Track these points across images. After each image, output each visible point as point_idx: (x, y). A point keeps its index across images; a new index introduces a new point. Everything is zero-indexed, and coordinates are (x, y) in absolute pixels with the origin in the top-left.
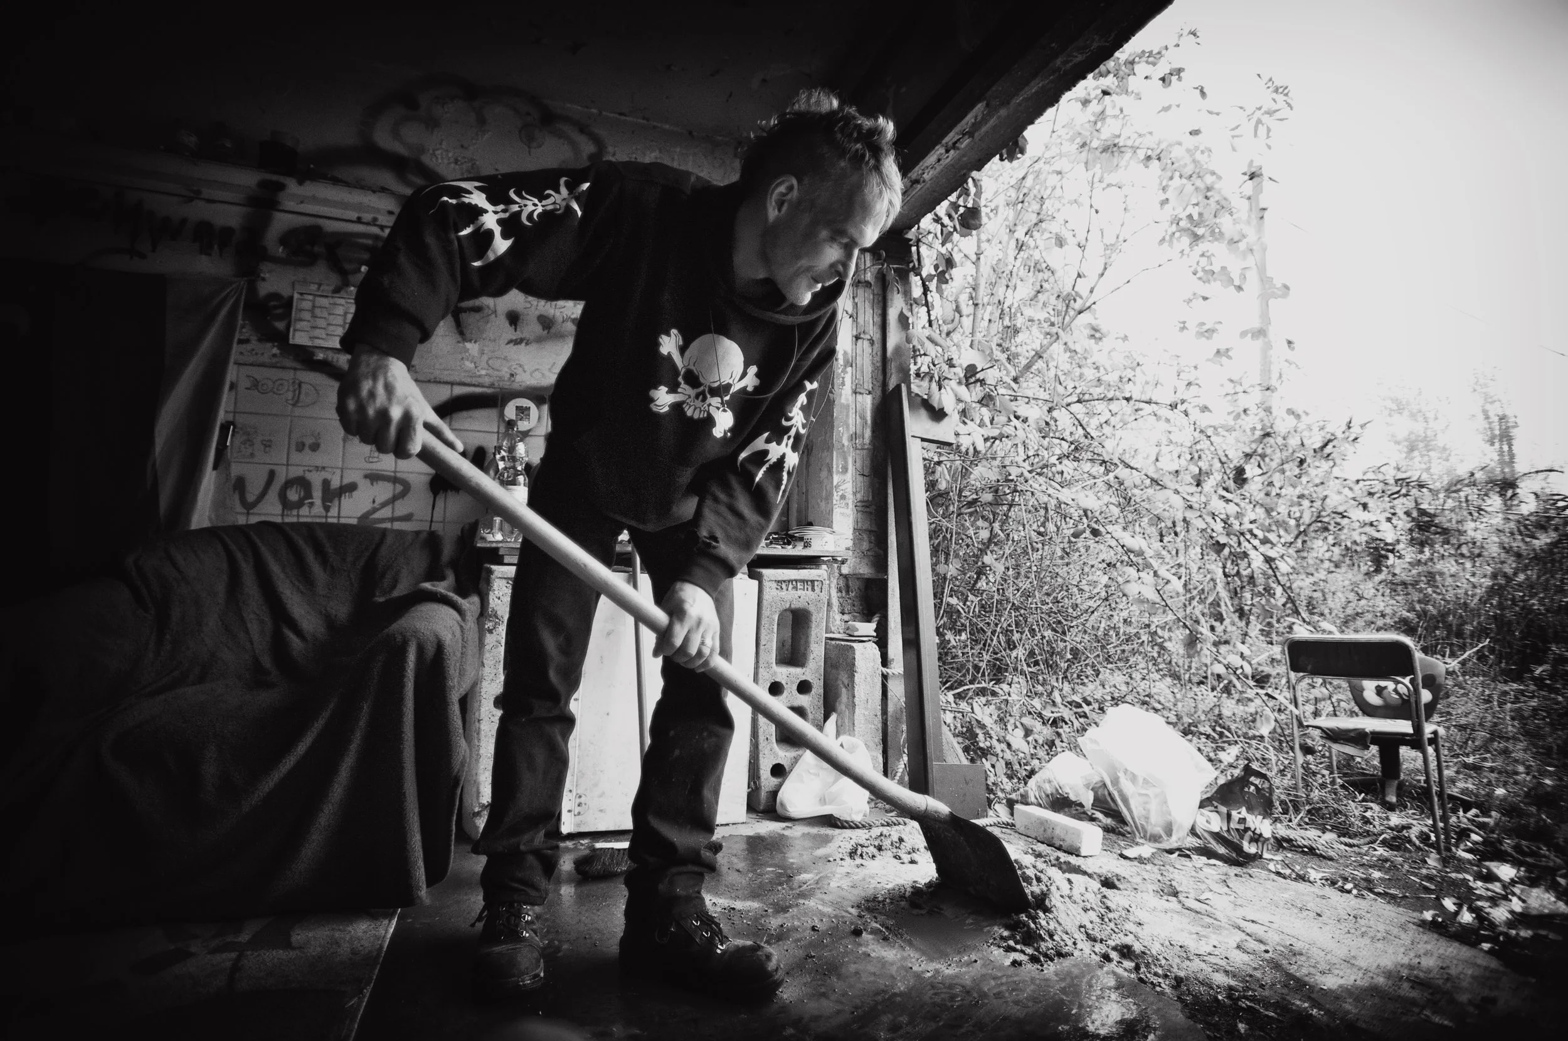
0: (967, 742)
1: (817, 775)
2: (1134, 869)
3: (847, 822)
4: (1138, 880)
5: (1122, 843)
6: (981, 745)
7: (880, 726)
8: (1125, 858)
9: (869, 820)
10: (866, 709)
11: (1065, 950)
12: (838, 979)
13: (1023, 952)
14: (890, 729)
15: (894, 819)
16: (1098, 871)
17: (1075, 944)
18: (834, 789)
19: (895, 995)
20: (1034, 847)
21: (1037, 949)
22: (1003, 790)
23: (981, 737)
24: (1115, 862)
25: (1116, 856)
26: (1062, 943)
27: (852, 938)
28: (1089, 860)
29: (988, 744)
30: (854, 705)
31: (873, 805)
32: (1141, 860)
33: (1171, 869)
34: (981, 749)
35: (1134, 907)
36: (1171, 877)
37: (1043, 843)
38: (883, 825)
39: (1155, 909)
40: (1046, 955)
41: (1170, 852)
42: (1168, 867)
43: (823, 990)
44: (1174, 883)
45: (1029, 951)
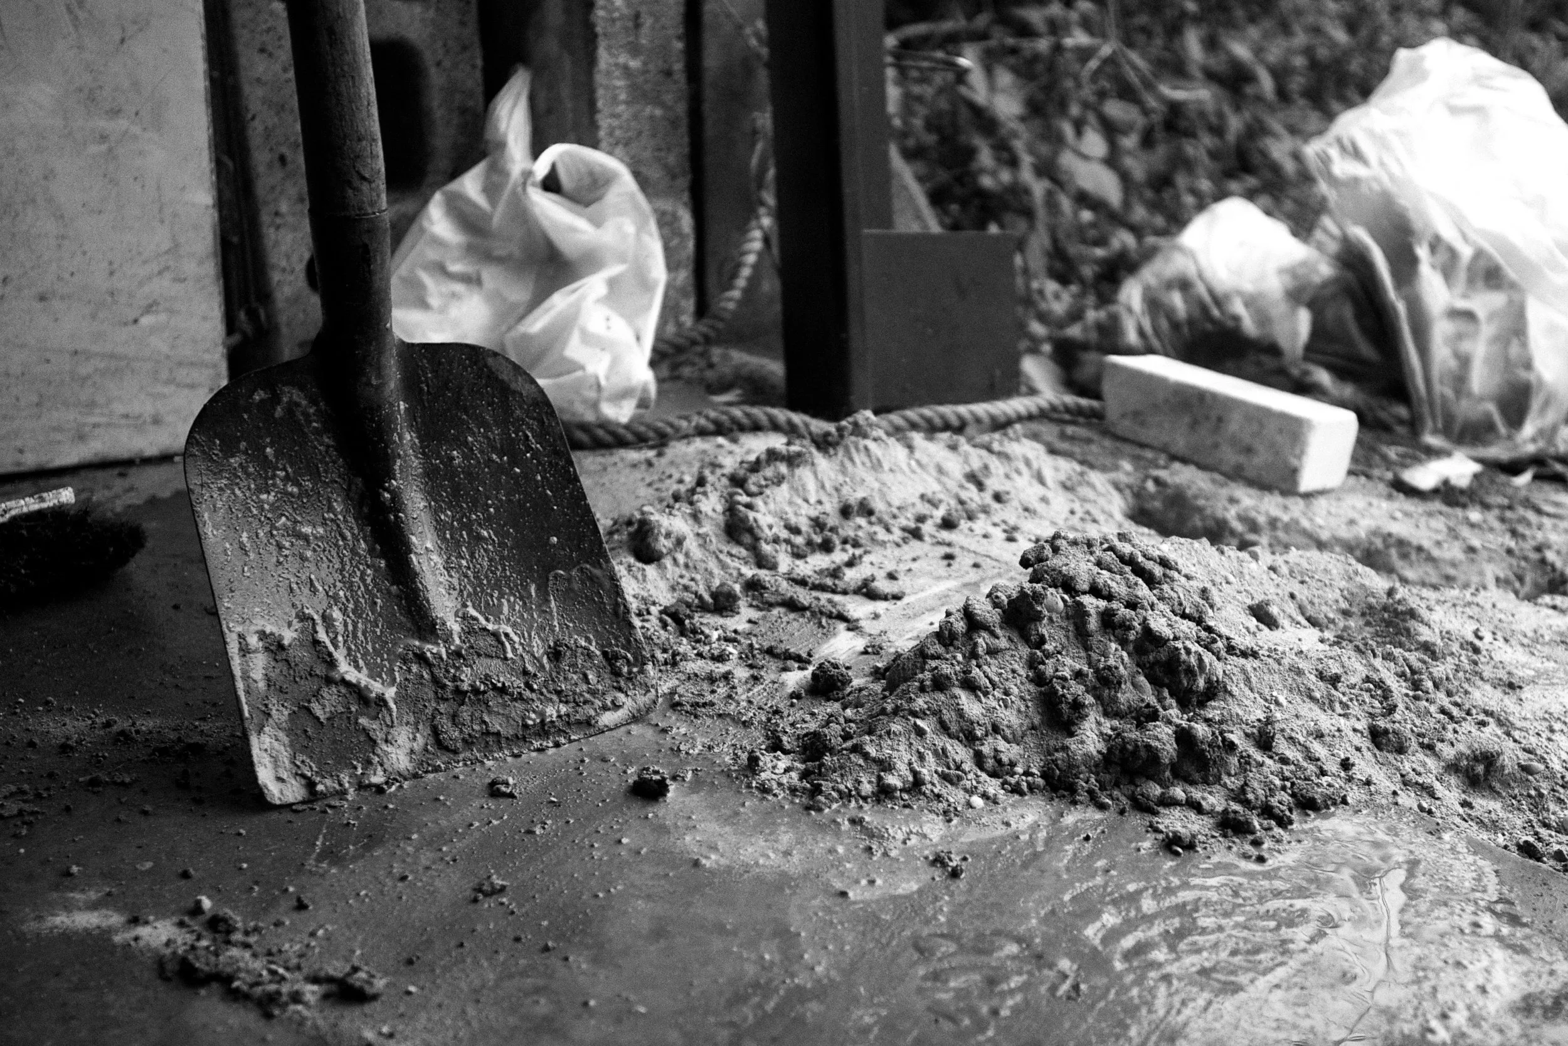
0: (943, 176)
1: (472, 280)
2: (1439, 523)
3: (584, 427)
4: (1454, 551)
5: (1392, 452)
6: (987, 182)
7: (681, 109)
8: (1411, 492)
9: (658, 418)
10: (634, 50)
11: (1320, 789)
12: (595, 961)
13: (1195, 806)
14: (710, 130)
15: (737, 412)
16: (1344, 533)
17: (1346, 765)
18: (537, 323)
19: (800, 994)
20: (1163, 474)
21: (1239, 796)
22: (1043, 317)
23: (985, 157)
24: (1385, 505)
25: (1382, 488)
26: (1311, 768)
27: (636, 808)
28: (1321, 503)
29: (1006, 176)
30: (590, 39)
31: (665, 372)
32: (1447, 493)
33: (1531, 516)
34: (982, 194)
35: (1488, 637)
36: (1540, 536)
37: (1185, 461)
38: (702, 433)
39: (1537, 638)
40: (1267, 811)
41: (1514, 468)
42: (1521, 511)
43: (543, 1007)
44: (1550, 556)
45: (1214, 800)
